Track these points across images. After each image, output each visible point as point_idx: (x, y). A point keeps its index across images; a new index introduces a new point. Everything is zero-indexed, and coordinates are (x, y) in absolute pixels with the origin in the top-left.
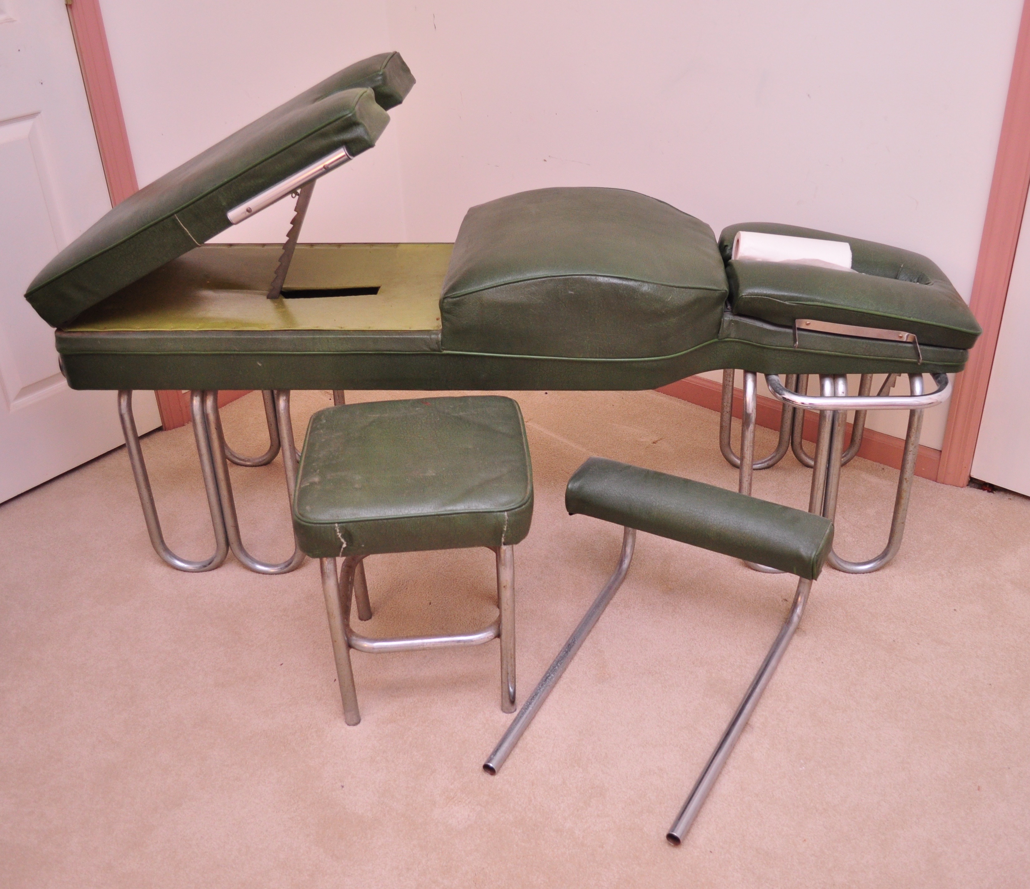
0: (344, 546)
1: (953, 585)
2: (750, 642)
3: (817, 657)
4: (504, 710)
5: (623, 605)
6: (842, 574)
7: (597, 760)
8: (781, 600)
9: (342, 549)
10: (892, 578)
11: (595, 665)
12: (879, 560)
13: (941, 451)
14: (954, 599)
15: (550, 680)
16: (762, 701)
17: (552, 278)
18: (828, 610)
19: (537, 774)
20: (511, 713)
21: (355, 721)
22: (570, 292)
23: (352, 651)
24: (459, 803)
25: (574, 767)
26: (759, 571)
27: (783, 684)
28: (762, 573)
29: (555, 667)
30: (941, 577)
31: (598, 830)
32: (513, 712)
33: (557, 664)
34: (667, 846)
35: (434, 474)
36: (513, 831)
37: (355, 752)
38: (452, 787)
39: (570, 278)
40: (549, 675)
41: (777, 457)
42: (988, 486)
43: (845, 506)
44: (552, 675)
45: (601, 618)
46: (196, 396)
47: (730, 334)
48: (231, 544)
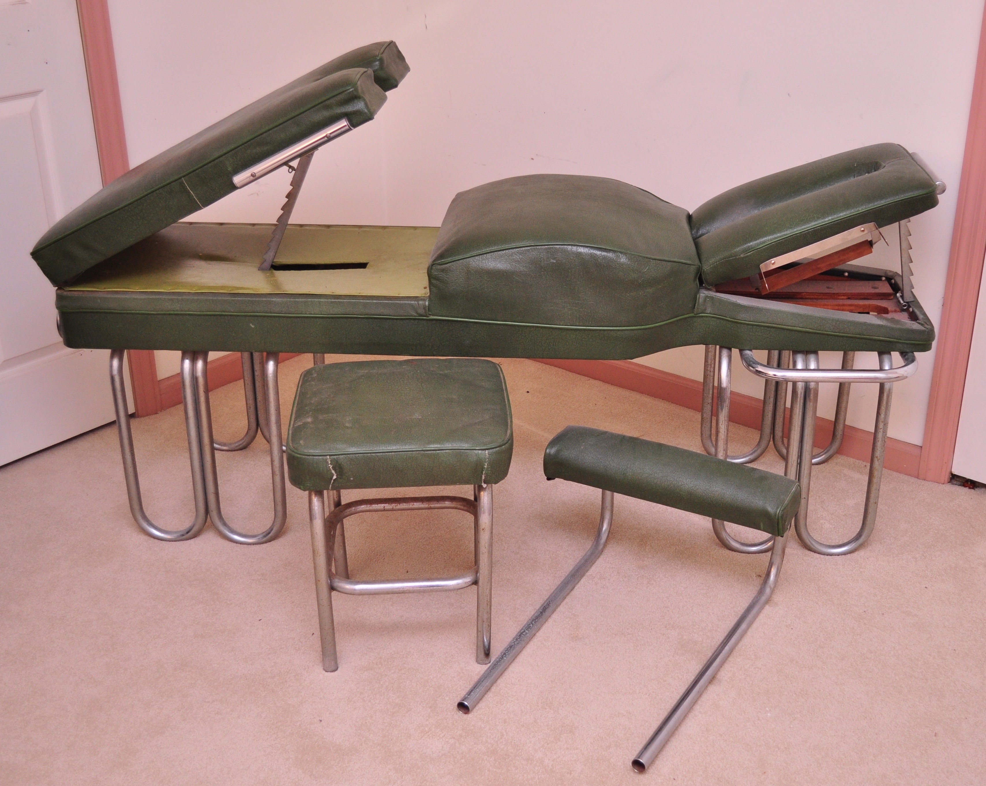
0: (335, 477)
1: (926, 567)
2: (722, 611)
3: (787, 624)
4: (478, 662)
5: (598, 577)
6: (817, 555)
7: (568, 704)
8: (755, 576)
9: (332, 481)
10: (867, 559)
11: (569, 627)
12: (853, 542)
13: (921, 447)
14: (926, 578)
15: (525, 636)
16: (730, 659)
17: (535, 247)
18: (801, 585)
19: (509, 714)
20: (486, 664)
21: (333, 668)
22: (552, 261)
23: (334, 593)
24: (434, 737)
25: (546, 709)
26: (735, 551)
27: (752, 646)
28: (738, 553)
29: (530, 625)
30: (915, 560)
31: (566, 760)
32: (488, 664)
33: (532, 622)
34: (632, 774)
35: (420, 417)
36: (485, 759)
37: (333, 693)
38: (427, 723)
39: (552, 247)
40: (523, 631)
41: (759, 452)
42: (969, 483)
43: (824, 498)
44: (527, 632)
45: (576, 588)
46: (187, 359)
47: (705, 310)
48: (211, 512)
